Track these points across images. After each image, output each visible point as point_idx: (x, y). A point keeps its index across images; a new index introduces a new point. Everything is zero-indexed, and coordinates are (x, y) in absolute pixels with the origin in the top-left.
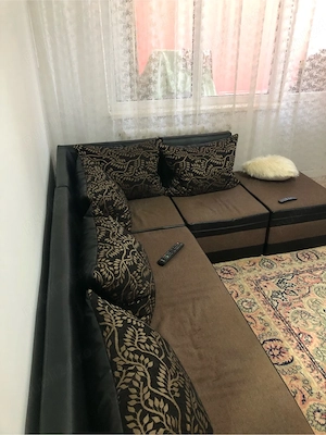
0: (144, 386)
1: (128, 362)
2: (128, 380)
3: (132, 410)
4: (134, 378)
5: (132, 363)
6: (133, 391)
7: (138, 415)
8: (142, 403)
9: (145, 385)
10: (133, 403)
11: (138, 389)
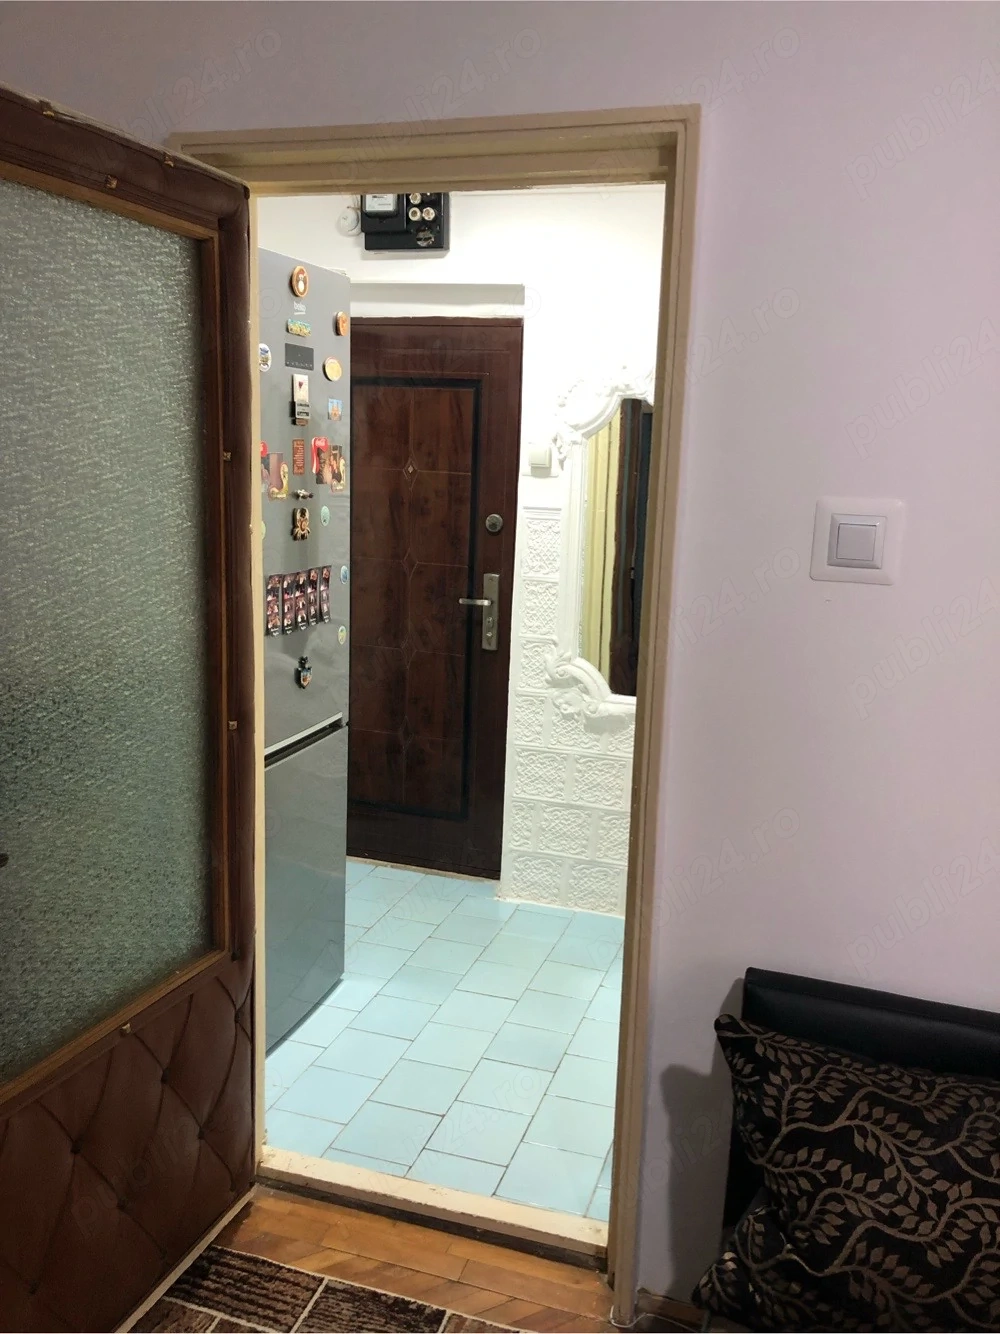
0: (876, 1213)
1: (950, 1209)
2: (901, 1187)
3: (833, 1165)
4: (903, 1201)
5: (944, 1219)
6: (873, 1186)
7: (817, 1173)
8: (840, 1190)
9: (878, 1215)
10: (846, 1172)
11: (872, 1196)
